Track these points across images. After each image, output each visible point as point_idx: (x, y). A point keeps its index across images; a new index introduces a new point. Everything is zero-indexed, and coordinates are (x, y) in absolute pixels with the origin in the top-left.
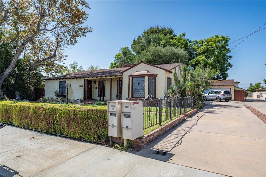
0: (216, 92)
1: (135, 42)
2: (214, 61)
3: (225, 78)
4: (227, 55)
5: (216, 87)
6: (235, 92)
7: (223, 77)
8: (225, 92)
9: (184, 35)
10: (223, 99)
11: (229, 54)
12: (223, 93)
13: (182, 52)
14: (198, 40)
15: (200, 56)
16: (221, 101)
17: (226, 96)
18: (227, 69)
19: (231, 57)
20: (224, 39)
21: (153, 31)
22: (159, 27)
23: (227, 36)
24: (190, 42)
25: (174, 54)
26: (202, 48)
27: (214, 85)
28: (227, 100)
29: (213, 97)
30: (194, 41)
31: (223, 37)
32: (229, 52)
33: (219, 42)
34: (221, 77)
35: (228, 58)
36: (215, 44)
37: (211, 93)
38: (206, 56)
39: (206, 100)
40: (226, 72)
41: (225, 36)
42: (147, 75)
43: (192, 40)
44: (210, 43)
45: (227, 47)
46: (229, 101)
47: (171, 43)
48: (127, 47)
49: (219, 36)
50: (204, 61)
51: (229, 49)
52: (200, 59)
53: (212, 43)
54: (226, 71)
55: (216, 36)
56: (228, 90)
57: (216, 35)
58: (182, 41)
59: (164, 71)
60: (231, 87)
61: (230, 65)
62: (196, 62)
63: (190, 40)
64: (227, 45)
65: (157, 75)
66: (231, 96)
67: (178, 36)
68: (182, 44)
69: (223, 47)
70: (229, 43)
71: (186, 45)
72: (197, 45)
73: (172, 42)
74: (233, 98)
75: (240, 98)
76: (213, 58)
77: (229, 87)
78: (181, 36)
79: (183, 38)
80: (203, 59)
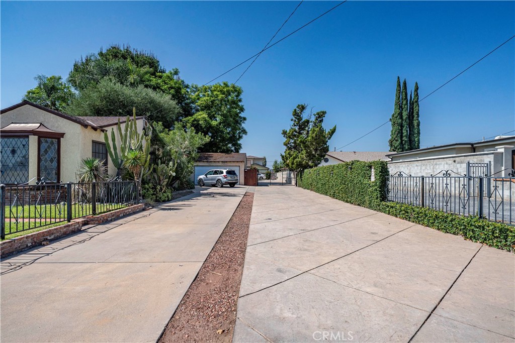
0: (216, 173)
1: (76, 68)
2: (220, 123)
3: (237, 151)
4: (240, 115)
5: (220, 164)
6: (245, 172)
7: (235, 149)
8: (228, 172)
9: (176, 73)
10: (226, 183)
11: (242, 115)
12: (225, 174)
13: (166, 100)
14: (200, 86)
15: (201, 113)
16: (222, 187)
17: (229, 178)
18: (240, 137)
19: (245, 119)
20: (236, 91)
21: (115, 54)
22: (131, 50)
23: (239, 86)
24: (187, 87)
25: (152, 102)
26: (204, 100)
27: (218, 160)
28: (232, 185)
29: (212, 180)
30: (193, 87)
31: (234, 87)
32: (242, 111)
33: (229, 93)
34: (233, 148)
35: (241, 121)
36: (221, 96)
37: (210, 173)
38: (209, 114)
39: (203, 186)
40: (239, 142)
41: (236, 85)
42: (33, 132)
43: (190, 85)
44: (215, 93)
45: (240, 104)
46: (236, 186)
47: (152, 83)
49: (229, 84)
50: (206, 120)
51: (243, 106)
52: (199, 117)
53: (218, 93)
54: (239, 139)
55: (225, 84)
56: (233, 169)
57: (225, 81)
58: (172, 83)
59: (79, 126)
60: (240, 164)
61: (245, 132)
62: (193, 121)
63: (186, 83)
64: (240, 101)
65: (62, 135)
66: (236, 178)
67: (167, 73)
68: (172, 88)
69: (234, 102)
70: (241, 96)
71: (178, 90)
72: (197, 93)
73: (154, 81)
74: (242, 180)
75: (251, 182)
76: (219, 118)
77: (237, 164)
78: (171, 73)
79: (175, 77)
80: (204, 118)
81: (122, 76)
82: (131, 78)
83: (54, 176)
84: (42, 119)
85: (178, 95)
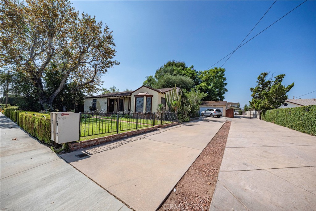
0: (210, 110)
1: (157, 72)
2: (213, 87)
3: (222, 100)
4: (224, 82)
5: (213, 106)
6: (226, 110)
7: (221, 99)
8: (217, 110)
9: (192, 67)
10: (216, 115)
11: (225, 82)
12: (215, 111)
13: (188, 79)
14: (203, 71)
15: (203, 83)
16: (213, 117)
17: (217, 113)
18: (224, 93)
19: (226, 84)
20: (221, 71)
21: (170, 64)
22: (175, 61)
23: (224, 68)
24: (197, 72)
25: (182, 81)
26: (205, 77)
27: (211, 104)
28: (219, 117)
29: (208, 113)
30: (199, 72)
31: (220, 69)
32: (225, 80)
33: (218, 72)
34: (220, 99)
35: (224, 85)
36: (213, 74)
37: (207, 110)
38: (207, 84)
39: (204, 116)
40: (223, 96)
41: (222, 68)
42: (145, 95)
43: (198, 71)
44: (210, 73)
45: (224, 77)
46: (220, 117)
47: (182, 73)
48: (151, 75)
49: (218, 68)
50: (205, 86)
51: (225, 77)
52: (202, 85)
53: (212, 73)
54: (223, 94)
55: (215, 68)
56: (219, 109)
57: (216, 67)
58: (191, 72)
59: (158, 92)
60: (223, 106)
61: (226, 90)
62: (200, 87)
63: (197, 71)
64: (224, 75)
65: (152, 96)
66: (221, 113)
67: (189, 68)
68: (190, 74)
69: (220, 76)
70: (224, 73)
71: (193, 74)
72: (201, 75)
73: (183, 72)
74: (224, 114)
75: (230, 115)
76: (212, 85)
77: (222, 106)
78: (190, 68)
79: (192, 69)
80: (205, 85)
81: (171, 72)
82: (175, 73)
83: (150, 110)
84: (147, 91)
85: (193, 77)
